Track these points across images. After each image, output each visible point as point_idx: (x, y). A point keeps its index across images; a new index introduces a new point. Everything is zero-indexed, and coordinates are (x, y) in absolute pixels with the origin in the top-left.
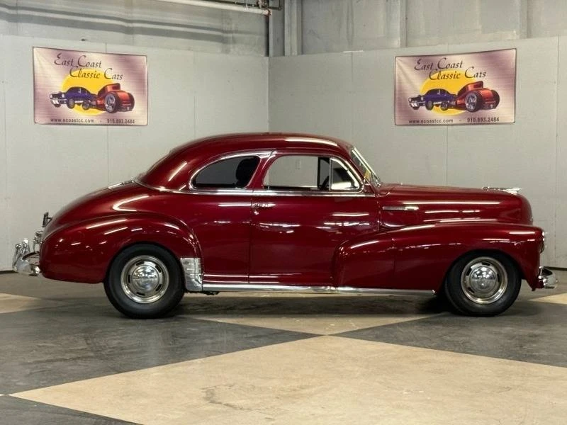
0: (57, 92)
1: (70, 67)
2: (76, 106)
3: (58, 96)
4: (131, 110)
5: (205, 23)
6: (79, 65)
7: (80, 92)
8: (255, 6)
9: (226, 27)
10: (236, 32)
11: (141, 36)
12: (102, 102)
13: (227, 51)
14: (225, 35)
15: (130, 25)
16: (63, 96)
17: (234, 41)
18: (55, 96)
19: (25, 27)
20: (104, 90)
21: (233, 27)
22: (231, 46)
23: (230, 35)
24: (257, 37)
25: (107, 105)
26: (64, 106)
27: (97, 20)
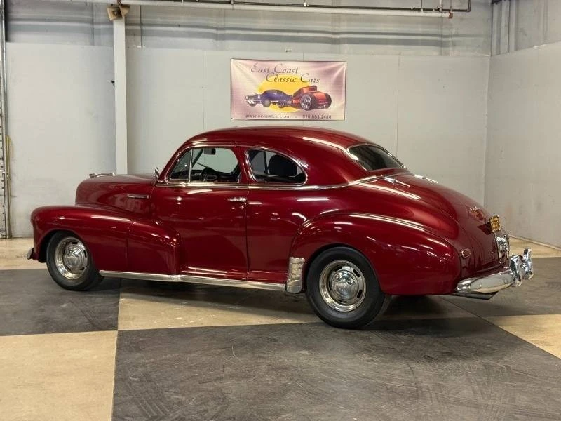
0: (253, 94)
1: (266, 74)
2: (272, 105)
3: (255, 97)
4: (327, 107)
5: (420, 30)
6: (276, 72)
7: (275, 94)
8: (436, 10)
9: (446, 32)
10: (457, 36)
11: (347, 45)
12: (298, 101)
13: (447, 54)
14: (444, 39)
15: (338, 37)
16: (259, 97)
17: (454, 44)
18: (250, 97)
19: (231, 43)
20: (300, 91)
21: (453, 31)
22: (451, 49)
23: (450, 39)
24: (482, 39)
25: (302, 104)
26: (260, 106)
27: (300, 34)
